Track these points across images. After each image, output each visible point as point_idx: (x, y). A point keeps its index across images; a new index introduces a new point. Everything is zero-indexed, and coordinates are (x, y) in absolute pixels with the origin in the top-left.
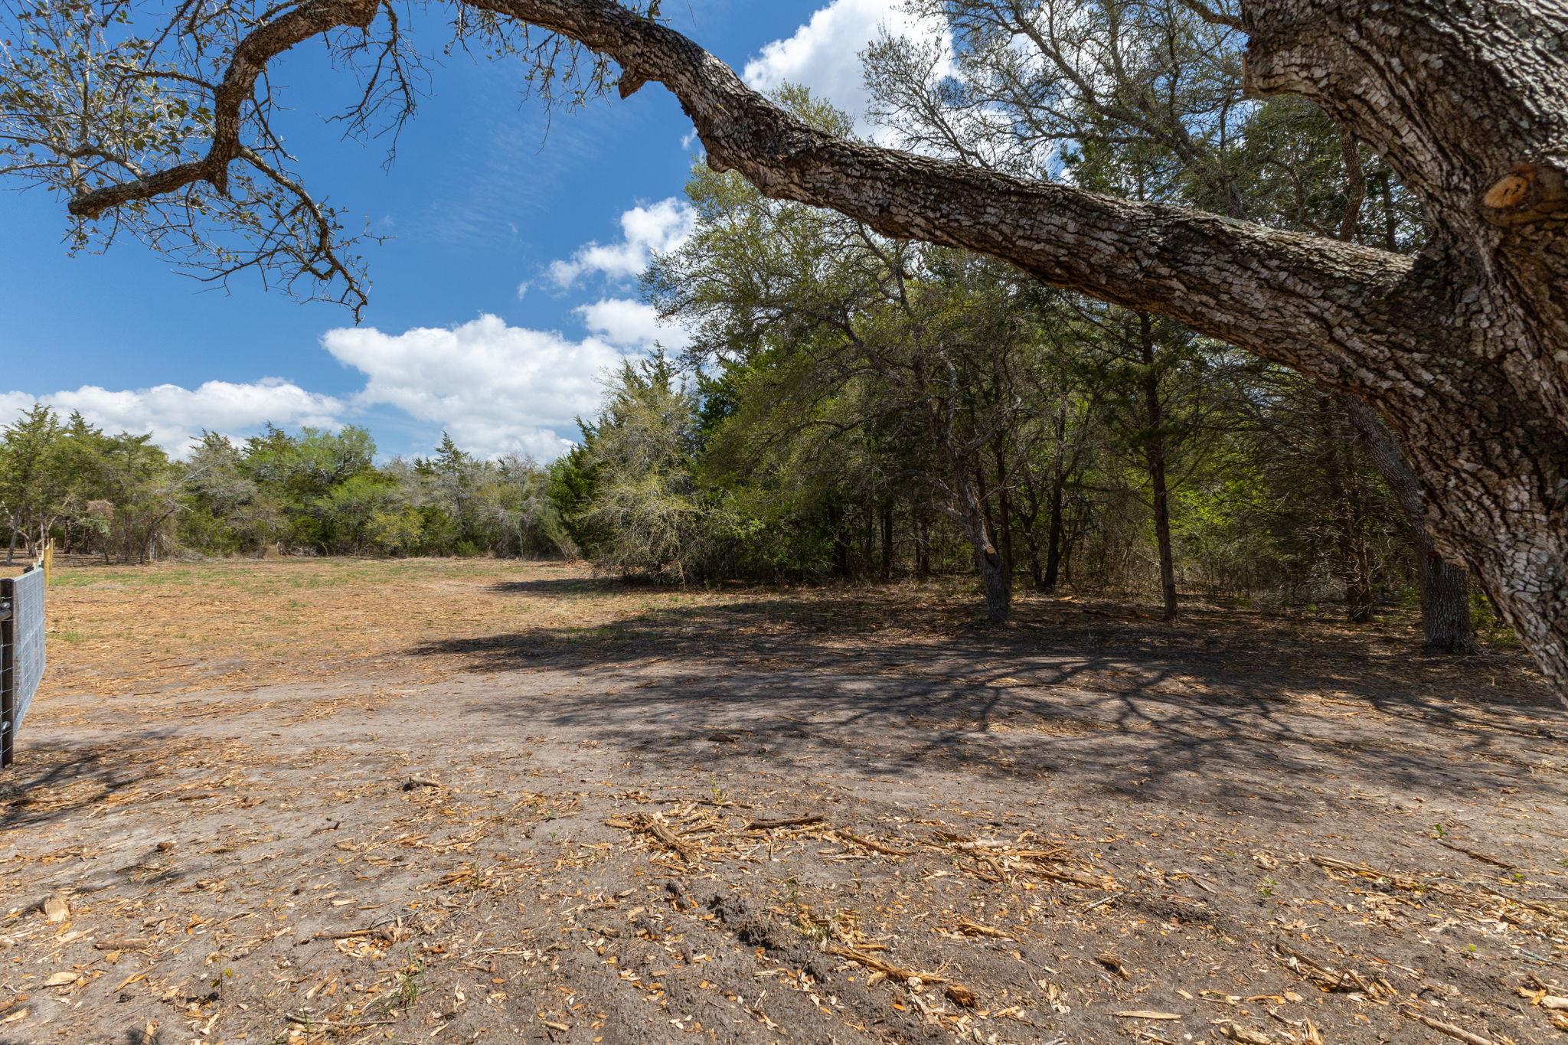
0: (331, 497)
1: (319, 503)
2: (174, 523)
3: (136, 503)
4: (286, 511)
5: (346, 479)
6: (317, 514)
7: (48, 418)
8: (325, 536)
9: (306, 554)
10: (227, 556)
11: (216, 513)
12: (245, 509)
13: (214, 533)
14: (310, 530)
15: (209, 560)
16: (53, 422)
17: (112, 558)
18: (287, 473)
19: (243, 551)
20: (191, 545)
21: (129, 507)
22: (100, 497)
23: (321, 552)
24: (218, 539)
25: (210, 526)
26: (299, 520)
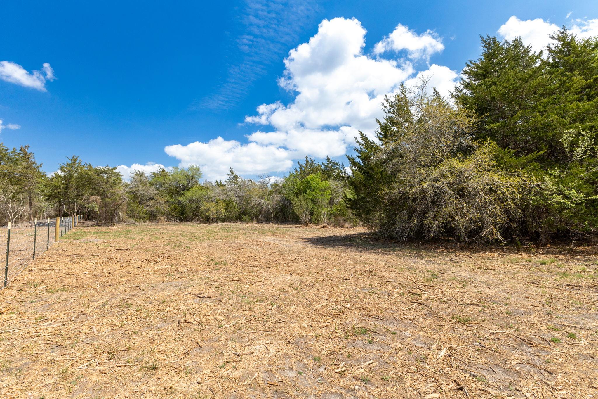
0: (184, 196)
1: (180, 198)
2: (125, 207)
3: (110, 198)
4: (167, 202)
5: (190, 188)
6: (180, 203)
7: (77, 161)
8: (182, 213)
9: (175, 221)
10: (144, 222)
11: (140, 203)
12: (152, 201)
13: (139, 212)
14: (177, 211)
15: (138, 224)
16: (79, 163)
17: (100, 223)
18: (167, 186)
19: (151, 220)
20: (131, 217)
21: (107, 199)
22: (95, 195)
23: (181, 220)
24: (141, 215)
25: (138, 209)
26: (173, 206)
